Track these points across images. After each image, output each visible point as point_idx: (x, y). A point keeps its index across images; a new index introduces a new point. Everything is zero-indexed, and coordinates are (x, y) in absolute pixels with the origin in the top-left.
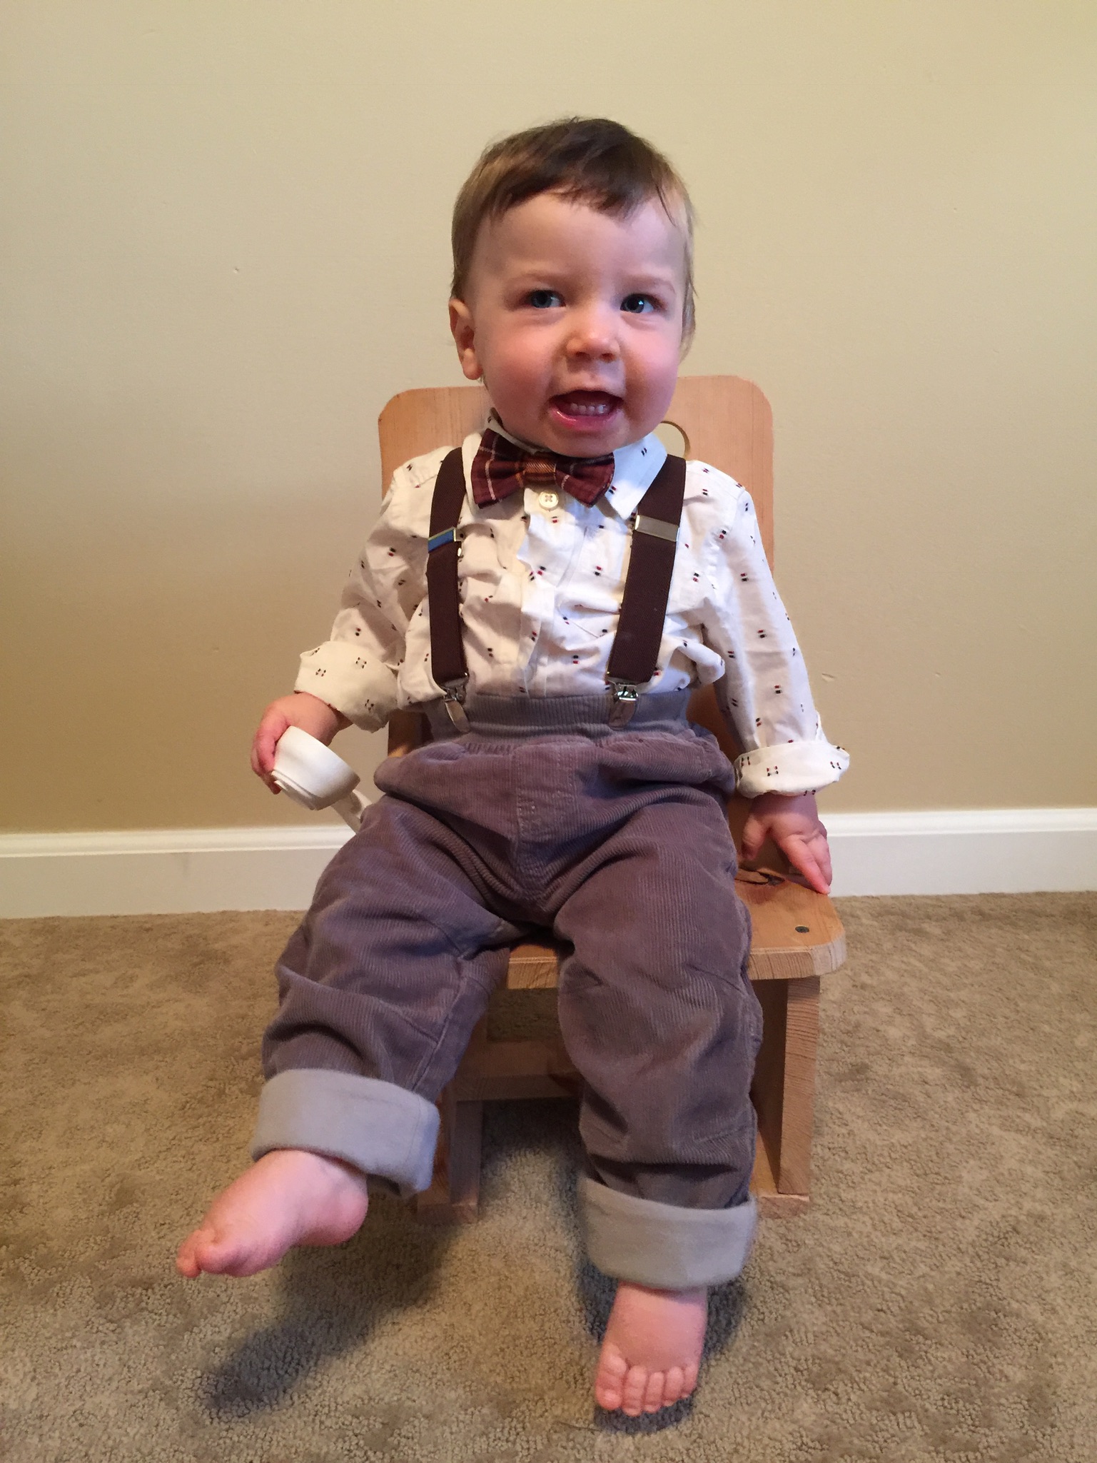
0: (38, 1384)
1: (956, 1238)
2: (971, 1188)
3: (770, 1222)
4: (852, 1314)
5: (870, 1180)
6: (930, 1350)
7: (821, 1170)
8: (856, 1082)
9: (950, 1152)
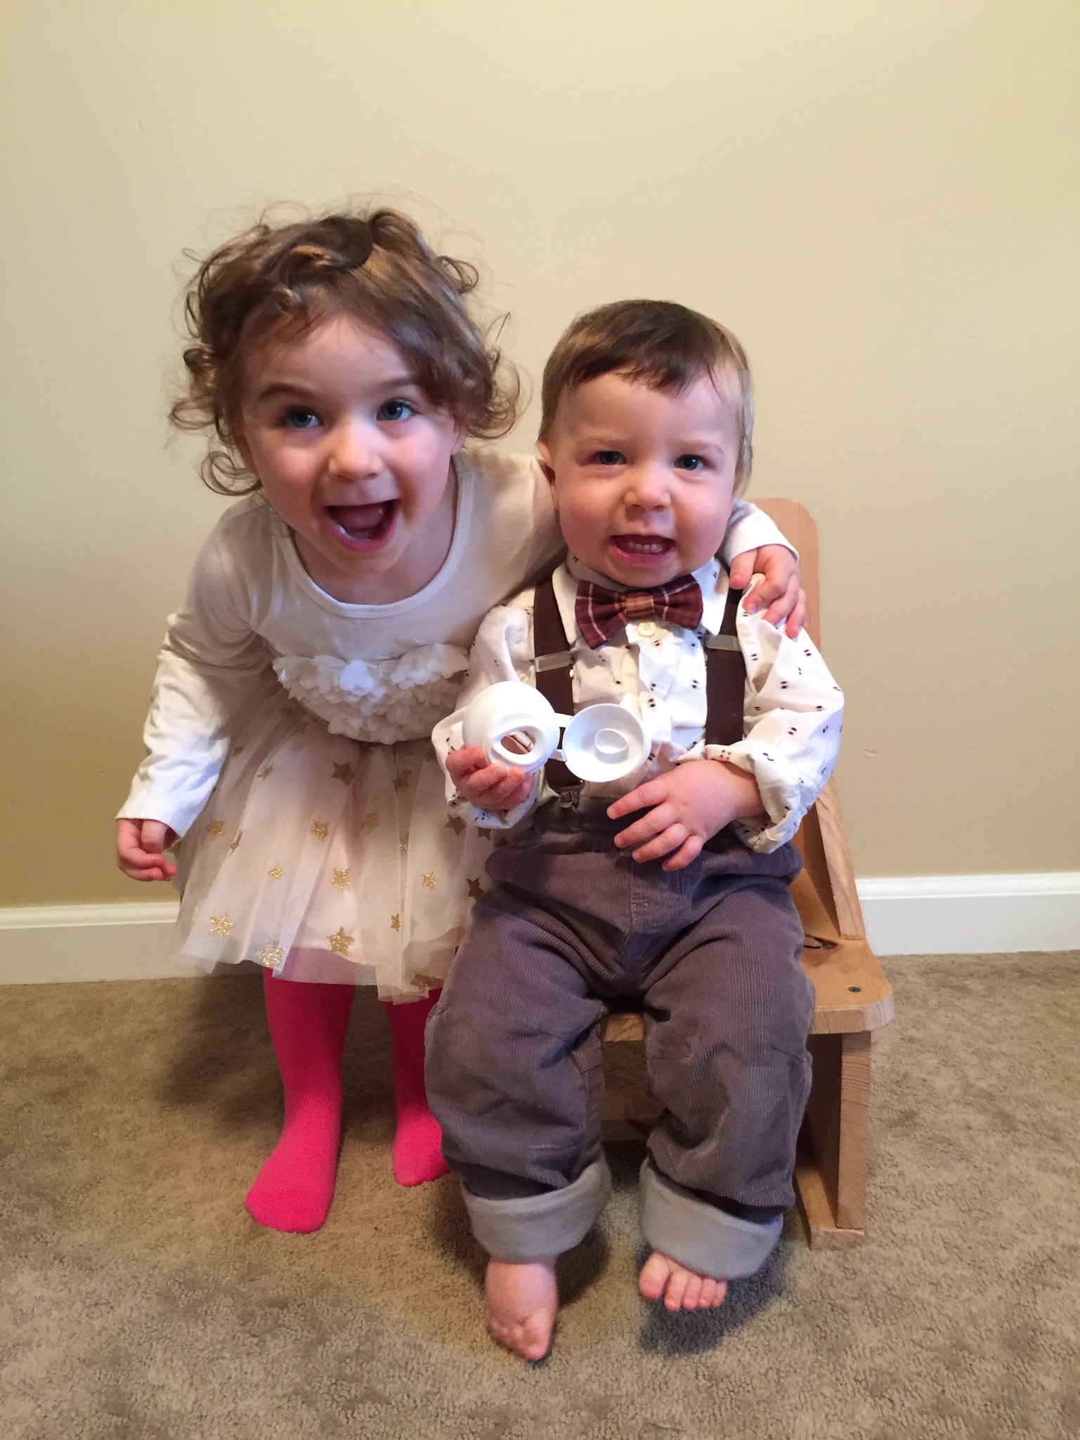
0: (196, 1389)
1: (998, 1267)
2: (1011, 1223)
3: (830, 1253)
4: (904, 1332)
5: (920, 1216)
6: (974, 1364)
7: (873, 1207)
8: (905, 1128)
9: (991, 1190)
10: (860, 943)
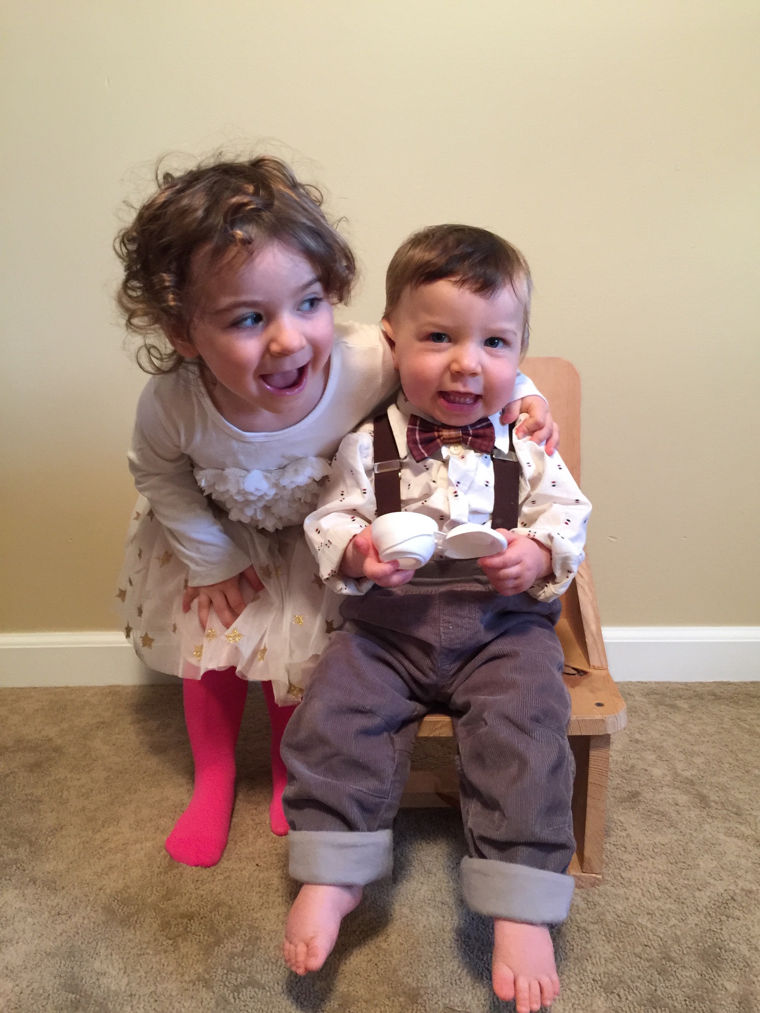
0: (128, 976)
1: (696, 903)
2: (705, 872)
4: (629, 947)
5: (641, 866)
6: (678, 971)
7: (608, 858)
8: (632, 803)
9: (692, 849)
10: (603, 673)
